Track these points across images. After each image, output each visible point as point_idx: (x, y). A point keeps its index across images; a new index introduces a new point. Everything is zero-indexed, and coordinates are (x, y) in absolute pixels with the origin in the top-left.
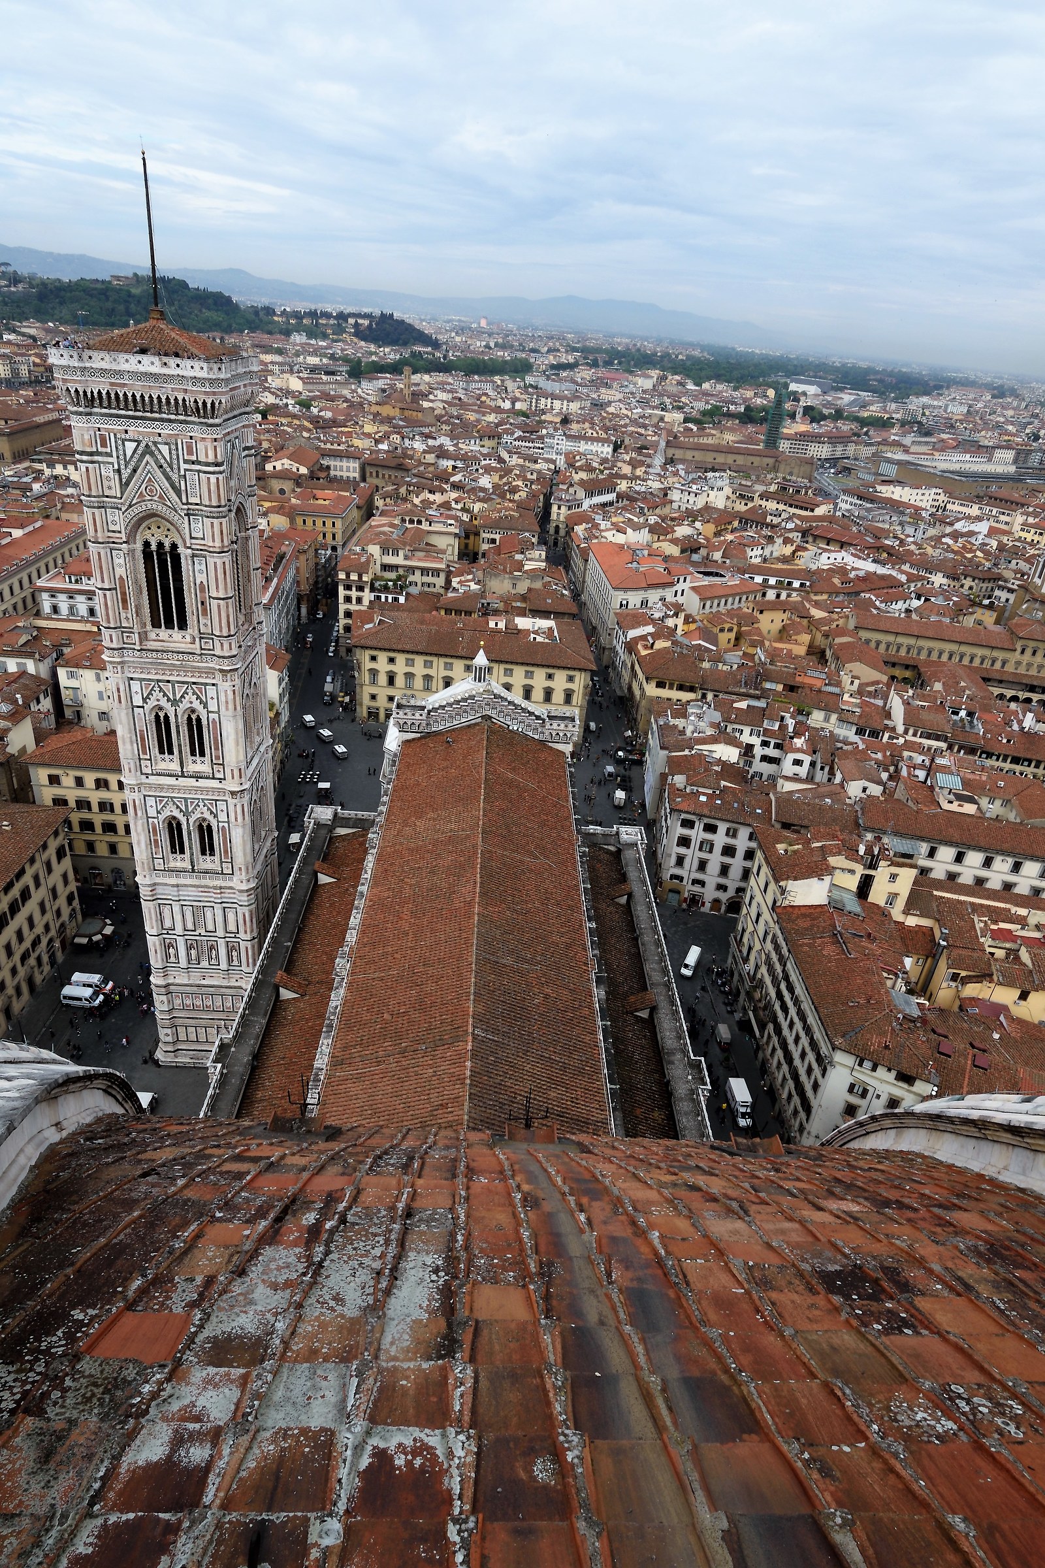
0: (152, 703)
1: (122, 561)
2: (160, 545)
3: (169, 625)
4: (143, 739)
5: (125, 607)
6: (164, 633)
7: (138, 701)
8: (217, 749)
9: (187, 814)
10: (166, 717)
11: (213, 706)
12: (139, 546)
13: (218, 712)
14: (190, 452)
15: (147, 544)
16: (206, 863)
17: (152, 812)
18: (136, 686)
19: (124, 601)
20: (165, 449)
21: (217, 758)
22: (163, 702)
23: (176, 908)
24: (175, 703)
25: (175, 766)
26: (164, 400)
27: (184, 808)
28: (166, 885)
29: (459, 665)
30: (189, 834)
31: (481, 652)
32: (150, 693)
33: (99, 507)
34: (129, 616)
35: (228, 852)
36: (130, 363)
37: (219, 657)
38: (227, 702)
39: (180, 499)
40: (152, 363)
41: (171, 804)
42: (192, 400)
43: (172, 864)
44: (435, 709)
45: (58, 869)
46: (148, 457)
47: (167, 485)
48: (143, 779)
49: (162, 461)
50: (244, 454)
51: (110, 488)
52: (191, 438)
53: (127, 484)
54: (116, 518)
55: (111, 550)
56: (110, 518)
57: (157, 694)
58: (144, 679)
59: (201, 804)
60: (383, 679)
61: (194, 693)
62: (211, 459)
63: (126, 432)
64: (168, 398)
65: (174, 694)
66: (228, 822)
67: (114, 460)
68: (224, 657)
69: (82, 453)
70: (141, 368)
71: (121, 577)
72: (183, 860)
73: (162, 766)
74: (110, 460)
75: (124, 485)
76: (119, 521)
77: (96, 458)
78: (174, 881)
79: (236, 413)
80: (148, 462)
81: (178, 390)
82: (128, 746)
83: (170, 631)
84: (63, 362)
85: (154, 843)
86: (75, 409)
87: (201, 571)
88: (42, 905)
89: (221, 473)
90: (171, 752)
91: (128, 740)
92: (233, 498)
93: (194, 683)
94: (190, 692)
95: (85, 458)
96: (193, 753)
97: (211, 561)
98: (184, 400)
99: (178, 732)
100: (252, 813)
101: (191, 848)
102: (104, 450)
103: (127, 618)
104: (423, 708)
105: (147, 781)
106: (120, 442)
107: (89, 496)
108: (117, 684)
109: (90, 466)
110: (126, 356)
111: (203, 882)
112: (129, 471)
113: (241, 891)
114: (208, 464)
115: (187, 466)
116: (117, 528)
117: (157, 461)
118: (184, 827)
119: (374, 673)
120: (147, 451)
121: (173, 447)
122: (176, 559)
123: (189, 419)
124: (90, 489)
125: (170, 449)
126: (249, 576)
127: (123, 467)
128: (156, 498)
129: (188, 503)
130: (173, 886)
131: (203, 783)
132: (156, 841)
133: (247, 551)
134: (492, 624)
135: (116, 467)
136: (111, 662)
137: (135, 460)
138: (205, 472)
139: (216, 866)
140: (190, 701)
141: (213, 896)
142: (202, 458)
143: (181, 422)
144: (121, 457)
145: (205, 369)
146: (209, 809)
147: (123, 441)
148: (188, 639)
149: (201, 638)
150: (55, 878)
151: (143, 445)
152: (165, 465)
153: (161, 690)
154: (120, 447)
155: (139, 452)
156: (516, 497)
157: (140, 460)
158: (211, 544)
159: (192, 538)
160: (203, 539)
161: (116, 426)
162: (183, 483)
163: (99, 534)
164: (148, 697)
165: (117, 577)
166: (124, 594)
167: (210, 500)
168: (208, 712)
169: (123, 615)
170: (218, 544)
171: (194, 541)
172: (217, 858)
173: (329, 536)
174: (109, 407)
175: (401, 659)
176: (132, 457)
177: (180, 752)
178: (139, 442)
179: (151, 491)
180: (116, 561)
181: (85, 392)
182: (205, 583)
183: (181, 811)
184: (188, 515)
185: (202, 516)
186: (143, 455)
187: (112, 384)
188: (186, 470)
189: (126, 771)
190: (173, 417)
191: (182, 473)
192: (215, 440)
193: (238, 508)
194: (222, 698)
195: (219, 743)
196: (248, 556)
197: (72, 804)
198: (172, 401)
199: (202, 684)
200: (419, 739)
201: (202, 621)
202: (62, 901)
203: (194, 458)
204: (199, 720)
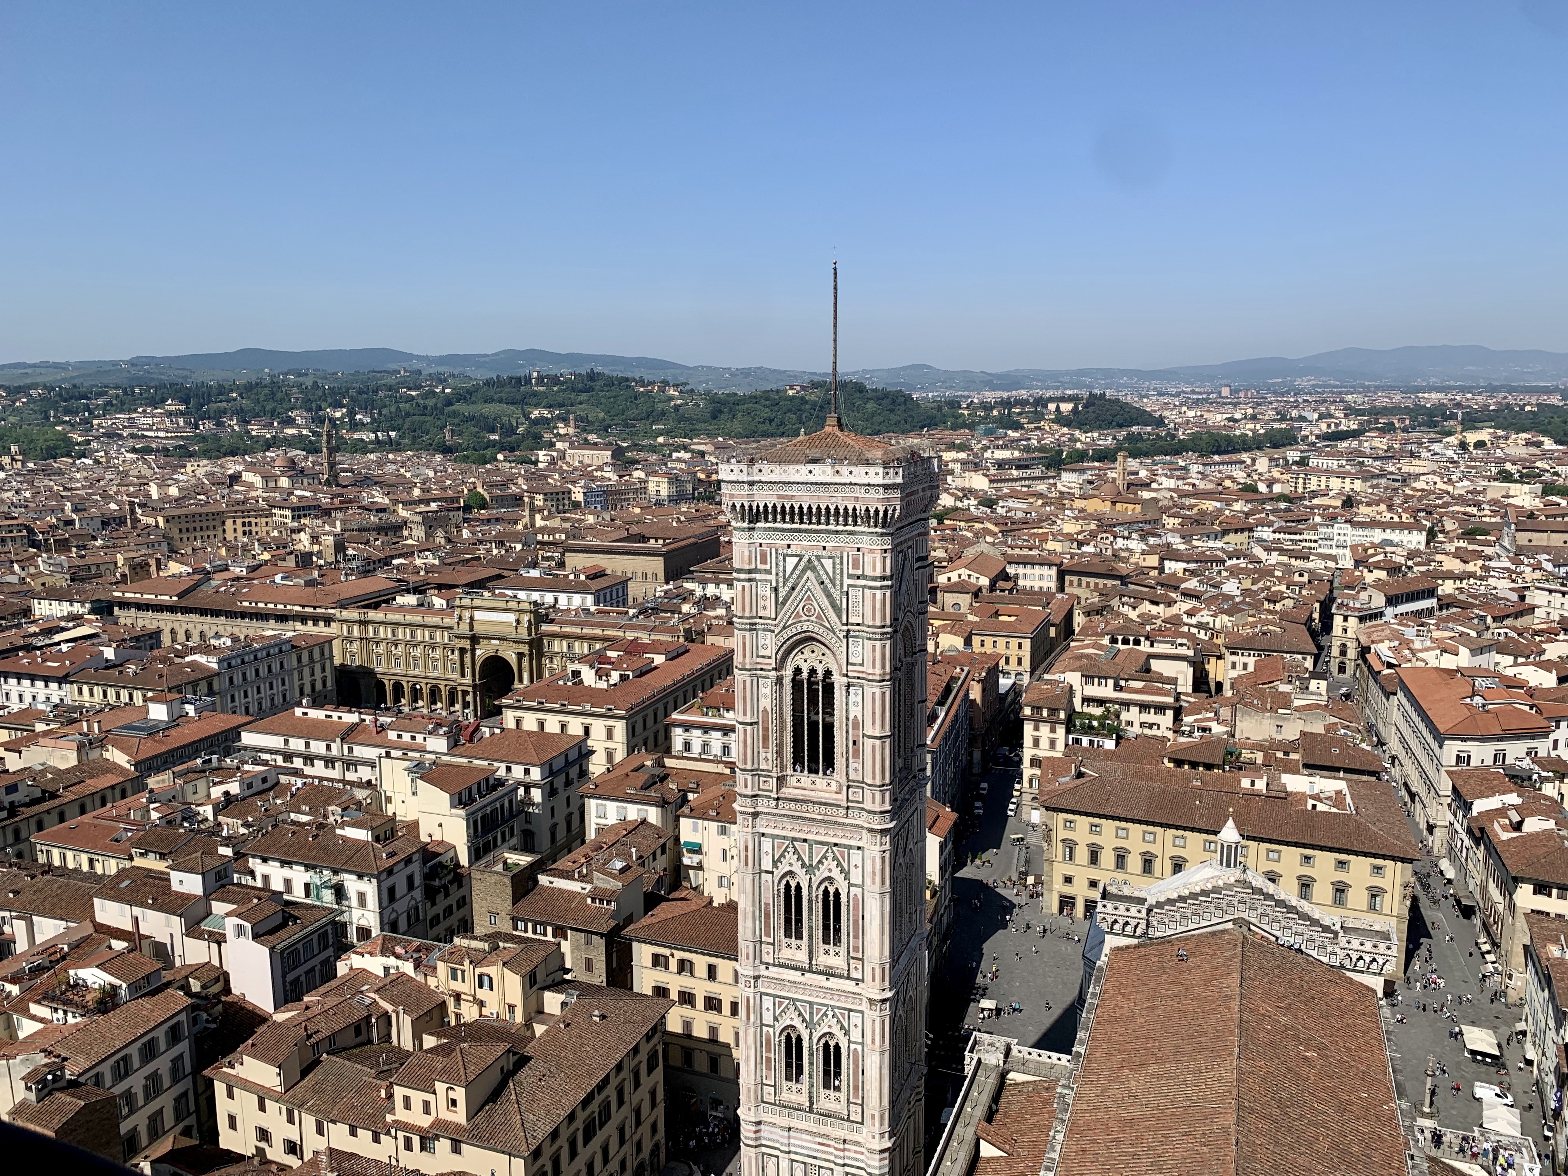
0: (784, 868)
1: (768, 691)
2: (813, 671)
3: (813, 770)
4: (767, 916)
5: (766, 746)
6: (806, 779)
7: (767, 864)
8: (856, 937)
9: (810, 1025)
10: (798, 888)
11: (855, 878)
12: (788, 673)
13: (862, 886)
14: (856, 566)
15: (798, 671)
16: (827, 1101)
17: (768, 1018)
18: (767, 844)
19: (766, 738)
20: (828, 564)
21: (856, 949)
22: (797, 868)
23: (784, 1164)
24: (810, 869)
25: (802, 957)
26: (832, 511)
27: (807, 1017)
28: (774, 1125)
29: (1195, 840)
30: (811, 1055)
31: (1230, 823)
32: (782, 855)
33: (750, 630)
34: (769, 756)
35: (858, 1088)
36: (799, 473)
37: (869, 812)
38: (874, 873)
39: (840, 618)
40: (824, 472)
41: (792, 1008)
42: (863, 509)
43: (785, 1096)
44: (1159, 905)
45: (647, 1082)
46: (809, 573)
47: (825, 603)
48: (762, 970)
49: (824, 577)
50: (916, 565)
51: (765, 608)
52: (859, 550)
53: (784, 603)
54: (768, 642)
55: (758, 677)
56: (761, 642)
57: (790, 857)
58: (778, 837)
59: (830, 1013)
60: (1082, 854)
61: (835, 858)
62: (878, 573)
63: (789, 546)
64: (837, 508)
65: (811, 858)
66: (862, 1044)
67: (772, 577)
68: (874, 813)
69: (739, 571)
70: (811, 478)
71: (765, 710)
72: (799, 1091)
73: (786, 954)
74: (768, 577)
75: (779, 605)
76: (769, 644)
77: (753, 576)
78: (785, 1122)
79: (911, 520)
80: (808, 578)
81: (849, 498)
82: (750, 924)
83: (813, 776)
84: (732, 477)
85: (766, 1062)
86: (739, 524)
87: (856, 704)
88: (621, 1130)
89: (888, 587)
90: (799, 937)
91: (750, 916)
92: (900, 617)
93: (836, 845)
94: (830, 856)
95: (742, 576)
96: (826, 941)
97: (868, 691)
98: (854, 509)
99: (810, 909)
100: (893, 1033)
101: (811, 1077)
102: (763, 567)
103: (766, 759)
104: (1142, 901)
105: (766, 973)
106: (781, 558)
107: (740, 618)
108: (746, 841)
109: (747, 584)
110: (798, 467)
111: (823, 1129)
112: (787, 589)
113: (872, 1151)
114: (874, 579)
115: (851, 582)
116: (767, 653)
117: (818, 576)
118: (805, 1044)
119: (1070, 846)
120: (810, 566)
121: (838, 561)
122: (829, 689)
123: (857, 528)
124: (744, 610)
125: (834, 563)
126: (912, 709)
127: (781, 584)
128: (813, 618)
129: (847, 624)
130: (783, 1128)
131: (834, 983)
132: (768, 1059)
133: (913, 679)
134: (1245, 783)
135: (774, 584)
136: (742, 813)
137: (795, 576)
138: (871, 588)
139: (840, 1108)
140: (829, 868)
141: (832, 1153)
142: (869, 572)
143: (851, 533)
144: (781, 574)
145: (881, 475)
146: (839, 1022)
147: (785, 556)
148: (834, 786)
149: (848, 787)
150: (643, 1093)
151: (805, 560)
152: (827, 582)
153: (796, 851)
154: (781, 564)
155: (800, 568)
156: (1278, 607)
157: (800, 577)
158: (871, 671)
159: (848, 663)
160: (862, 665)
161: (779, 541)
162: (844, 600)
163: (748, 660)
164: (779, 860)
165: (761, 710)
166: (766, 729)
167: (874, 619)
168: (850, 885)
169: (763, 755)
170: (878, 671)
171: (850, 667)
172: (843, 1095)
173: (1013, 661)
174: (775, 520)
175: (1109, 826)
176: (792, 573)
177: (810, 937)
178: (801, 557)
179: (809, 610)
180: (763, 690)
181: (751, 507)
182: (860, 718)
183: (804, 1020)
184: (847, 637)
185: (862, 638)
186: (804, 571)
187: (779, 497)
188: (849, 586)
189: (742, 957)
190: (840, 528)
191: (845, 589)
192: (886, 551)
193: (906, 627)
194: (869, 868)
195: (860, 931)
196: (913, 685)
197: (674, 996)
198: (842, 511)
199: (845, 846)
200: (1136, 947)
201: (852, 765)
202: (645, 1129)
203: (860, 572)
204: (837, 894)
